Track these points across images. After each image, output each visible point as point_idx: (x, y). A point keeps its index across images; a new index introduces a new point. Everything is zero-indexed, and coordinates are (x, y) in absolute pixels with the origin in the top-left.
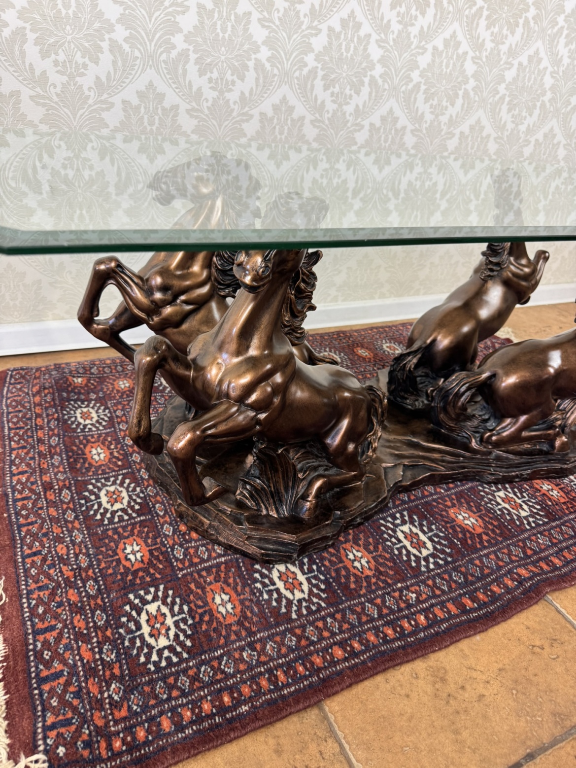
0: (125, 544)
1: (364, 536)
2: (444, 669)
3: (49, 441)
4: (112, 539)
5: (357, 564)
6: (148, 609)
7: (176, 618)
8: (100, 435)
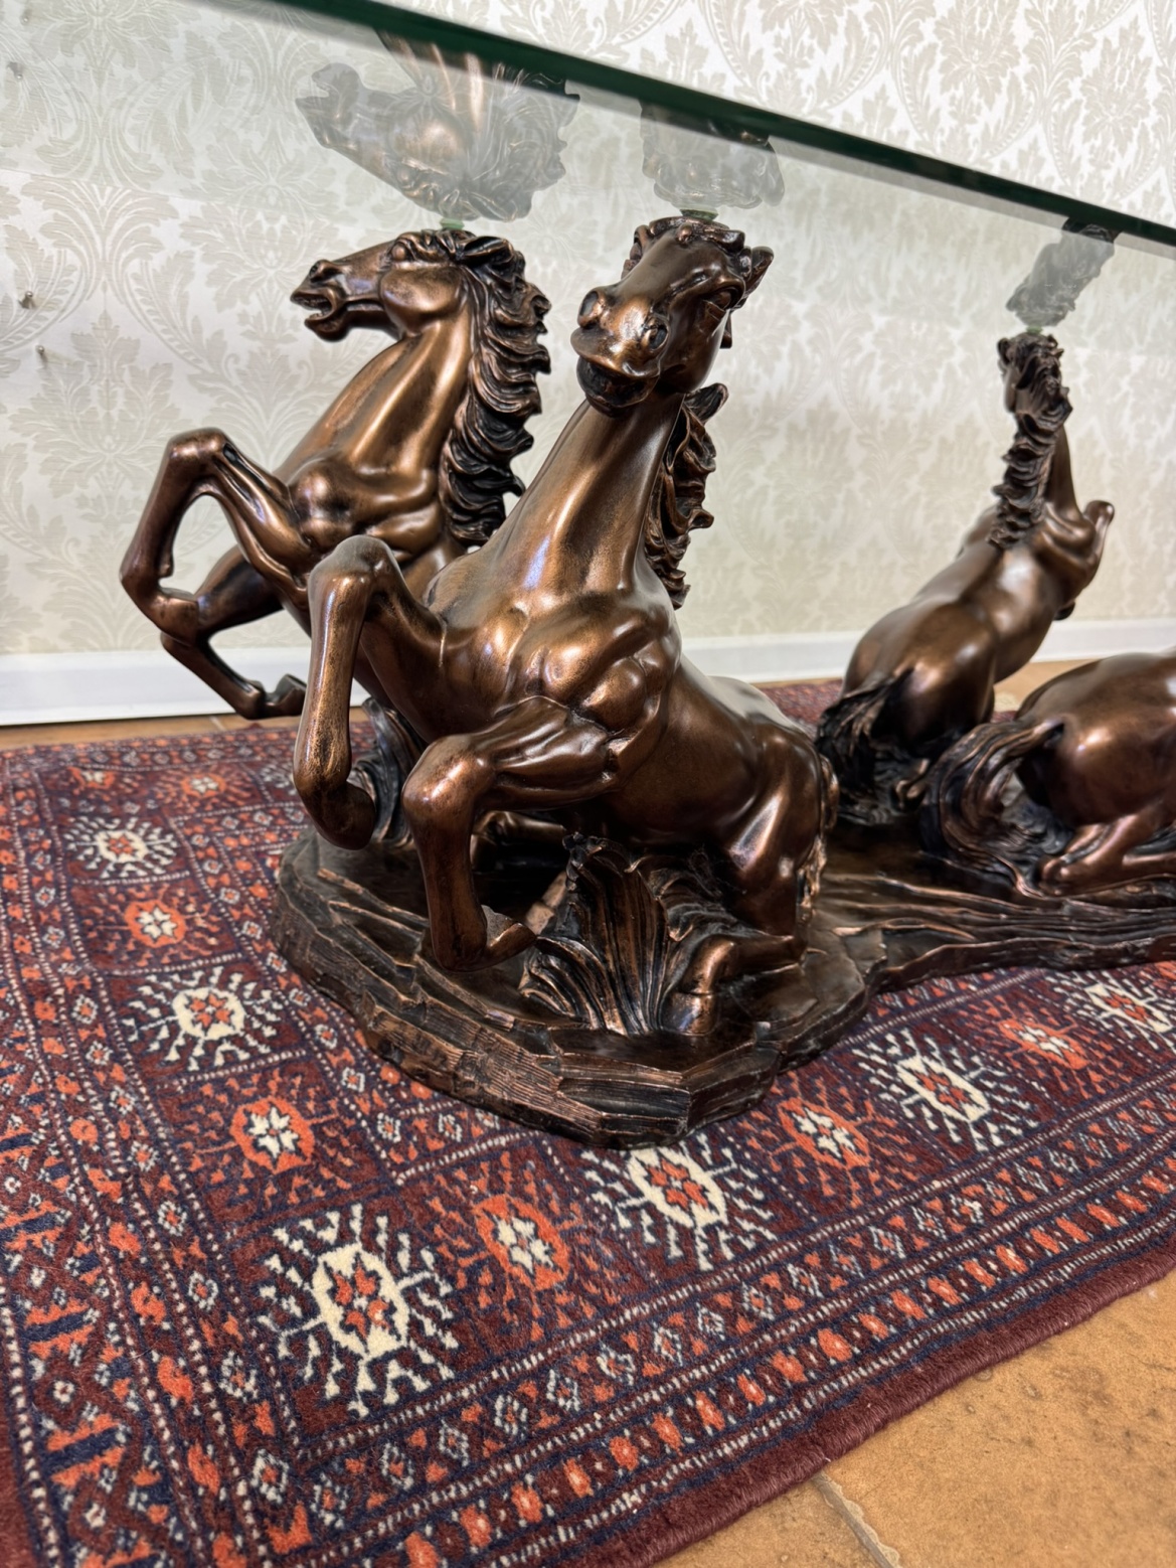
0: (248, 1114)
1: (824, 1083)
2: (1098, 1372)
3: (32, 897)
4: (212, 1104)
5: (824, 1142)
6: (331, 1263)
7: (406, 1282)
8: (157, 886)
